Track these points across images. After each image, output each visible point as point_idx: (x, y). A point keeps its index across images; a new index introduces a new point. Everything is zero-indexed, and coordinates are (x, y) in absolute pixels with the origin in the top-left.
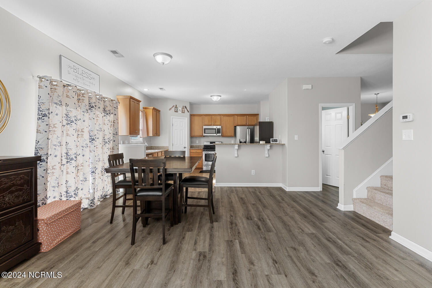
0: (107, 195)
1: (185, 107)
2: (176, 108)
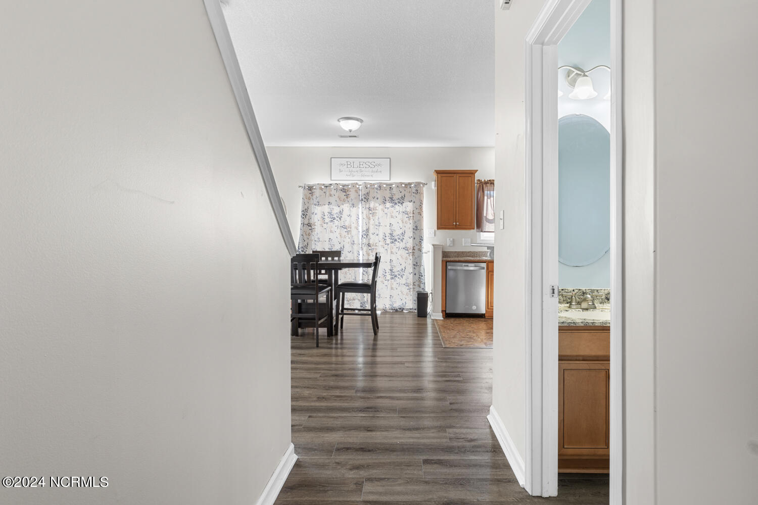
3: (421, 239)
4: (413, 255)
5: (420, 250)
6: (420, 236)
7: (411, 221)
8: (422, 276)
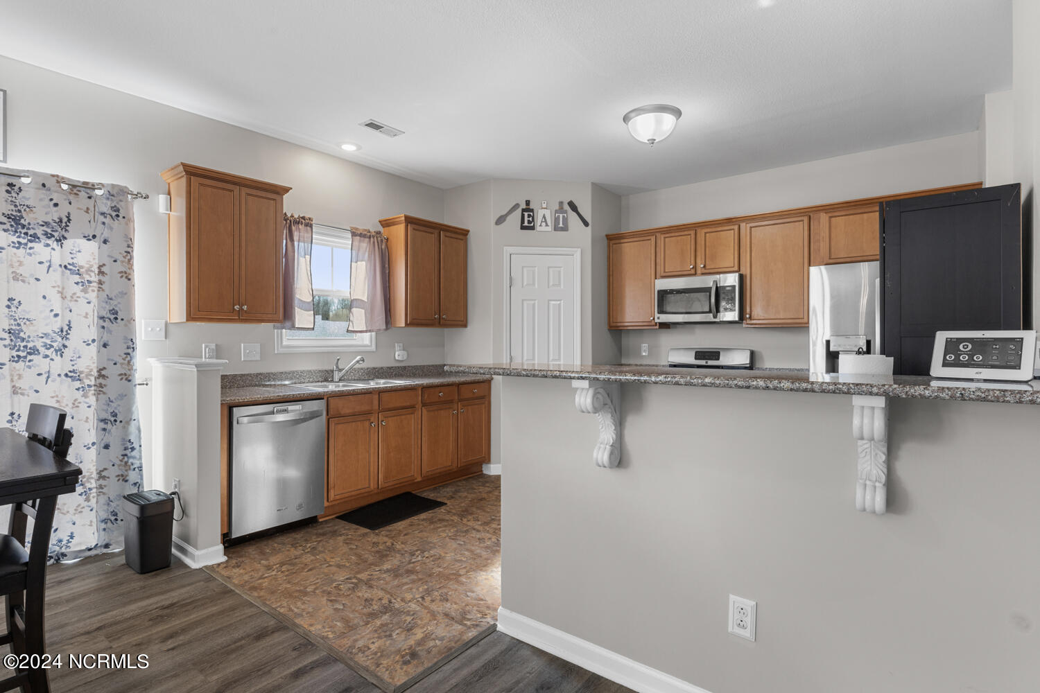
0: (64, 555)
1: (573, 206)
2: (526, 214)
3: (130, 347)
4: (100, 389)
5: (127, 377)
6: (126, 338)
7: (92, 295)
8: (133, 449)
